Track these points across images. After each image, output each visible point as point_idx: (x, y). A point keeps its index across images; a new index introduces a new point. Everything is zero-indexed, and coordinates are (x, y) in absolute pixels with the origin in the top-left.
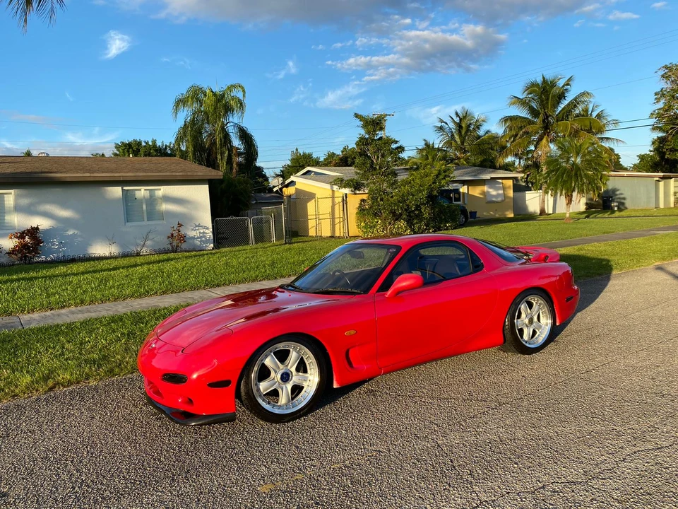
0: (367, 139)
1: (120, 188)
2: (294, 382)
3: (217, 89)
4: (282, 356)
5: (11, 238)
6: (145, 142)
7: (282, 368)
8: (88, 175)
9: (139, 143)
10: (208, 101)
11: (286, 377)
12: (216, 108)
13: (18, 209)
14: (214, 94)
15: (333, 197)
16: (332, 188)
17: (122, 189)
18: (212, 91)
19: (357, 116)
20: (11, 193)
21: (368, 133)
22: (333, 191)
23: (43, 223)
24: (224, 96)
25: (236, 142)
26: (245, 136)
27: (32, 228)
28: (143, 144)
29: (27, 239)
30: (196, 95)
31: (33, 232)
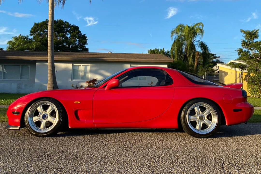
0: (246, 43)
1: (129, 65)
2: (48, 120)
3: (191, 25)
4: (45, 108)
5: (86, 83)
6: (160, 49)
7: (44, 113)
8: (116, 59)
9: (158, 50)
10: (186, 30)
11: (44, 117)
12: (189, 34)
13: (91, 71)
14: (189, 27)
15: (236, 74)
16: (235, 70)
17: (130, 65)
18: (188, 26)
19: (242, 31)
20: (89, 66)
21: (247, 39)
22: (236, 71)
23: (99, 78)
24: (193, 28)
25: (198, 49)
26: (203, 46)
27: (94, 79)
28: (160, 50)
29: (92, 83)
30: (181, 28)
31: (94, 81)
